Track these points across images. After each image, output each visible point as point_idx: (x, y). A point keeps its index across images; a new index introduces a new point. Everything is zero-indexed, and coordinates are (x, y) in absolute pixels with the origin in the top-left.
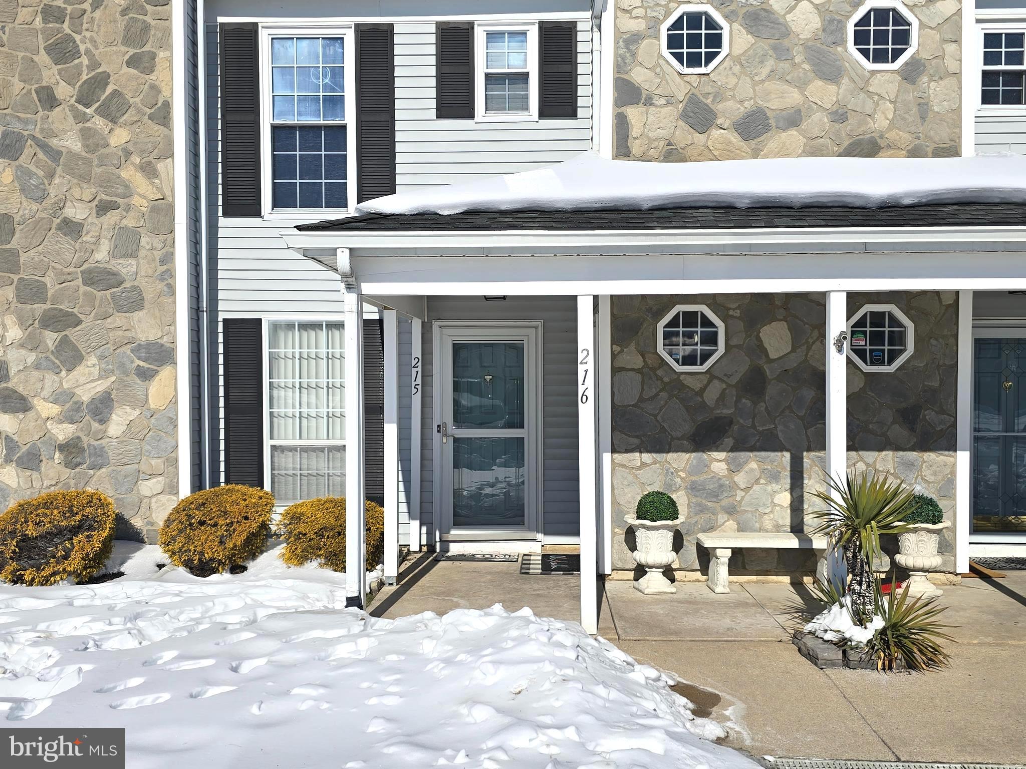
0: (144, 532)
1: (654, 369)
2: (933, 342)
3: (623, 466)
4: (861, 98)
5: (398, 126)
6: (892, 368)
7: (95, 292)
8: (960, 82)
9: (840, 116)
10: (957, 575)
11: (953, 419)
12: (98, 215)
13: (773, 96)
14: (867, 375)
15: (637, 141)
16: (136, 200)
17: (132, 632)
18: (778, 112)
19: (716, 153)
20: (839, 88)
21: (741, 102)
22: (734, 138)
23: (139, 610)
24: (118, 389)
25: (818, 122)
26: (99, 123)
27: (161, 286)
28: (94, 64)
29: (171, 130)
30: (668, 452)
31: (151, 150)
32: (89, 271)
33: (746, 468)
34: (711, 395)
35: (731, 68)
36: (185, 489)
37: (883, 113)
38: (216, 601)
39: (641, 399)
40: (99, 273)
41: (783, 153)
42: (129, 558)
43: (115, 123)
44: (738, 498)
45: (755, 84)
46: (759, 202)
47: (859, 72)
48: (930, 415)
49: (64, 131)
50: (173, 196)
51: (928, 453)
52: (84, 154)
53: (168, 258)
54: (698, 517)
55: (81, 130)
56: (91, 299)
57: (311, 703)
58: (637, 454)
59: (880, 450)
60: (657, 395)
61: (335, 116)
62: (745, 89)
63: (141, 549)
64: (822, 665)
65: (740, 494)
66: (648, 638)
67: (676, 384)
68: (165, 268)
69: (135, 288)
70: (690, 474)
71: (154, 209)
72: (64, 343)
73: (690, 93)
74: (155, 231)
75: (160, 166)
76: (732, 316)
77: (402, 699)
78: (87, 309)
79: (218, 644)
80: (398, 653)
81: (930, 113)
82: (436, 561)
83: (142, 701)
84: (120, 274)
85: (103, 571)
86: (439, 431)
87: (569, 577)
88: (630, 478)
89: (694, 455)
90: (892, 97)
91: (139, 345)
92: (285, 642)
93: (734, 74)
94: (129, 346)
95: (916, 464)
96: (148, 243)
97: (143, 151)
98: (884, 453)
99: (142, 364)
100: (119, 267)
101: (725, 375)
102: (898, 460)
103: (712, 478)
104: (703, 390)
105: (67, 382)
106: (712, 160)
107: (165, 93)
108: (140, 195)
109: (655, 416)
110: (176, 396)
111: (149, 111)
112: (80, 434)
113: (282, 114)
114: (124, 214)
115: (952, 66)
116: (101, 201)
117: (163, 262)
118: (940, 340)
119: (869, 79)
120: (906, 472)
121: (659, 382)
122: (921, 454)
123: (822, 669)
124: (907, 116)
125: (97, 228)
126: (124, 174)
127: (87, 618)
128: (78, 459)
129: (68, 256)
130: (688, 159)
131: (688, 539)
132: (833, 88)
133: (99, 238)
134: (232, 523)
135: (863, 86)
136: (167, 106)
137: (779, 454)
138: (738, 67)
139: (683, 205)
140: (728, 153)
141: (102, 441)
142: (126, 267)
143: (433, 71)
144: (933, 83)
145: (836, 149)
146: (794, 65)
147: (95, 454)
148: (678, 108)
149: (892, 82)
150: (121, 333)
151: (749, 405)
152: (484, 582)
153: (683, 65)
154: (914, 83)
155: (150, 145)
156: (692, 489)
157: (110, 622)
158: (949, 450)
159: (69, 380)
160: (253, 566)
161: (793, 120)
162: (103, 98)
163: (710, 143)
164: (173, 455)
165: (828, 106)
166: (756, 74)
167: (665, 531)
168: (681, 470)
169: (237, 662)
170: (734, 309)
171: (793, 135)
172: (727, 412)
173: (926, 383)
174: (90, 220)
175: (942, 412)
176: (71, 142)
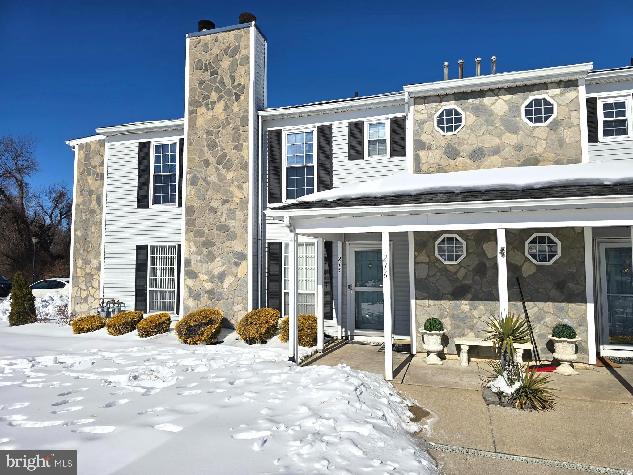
0: (235, 326)
1: (434, 263)
2: (571, 250)
3: (421, 306)
4: (529, 139)
5: (334, 164)
6: (550, 263)
7: (220, 233)
8: (580, 129)
9: (519, 148)
10: (590, 365)
11: (584, 288)
12: (222, 205)
13: (486, 142)
14: (537, 266)
15: (424, 165)
16: (235, 199)
17: (207, 365)
18: (489, 148)
19: (460, 168)
20: (518, 136)
21: (471, 145)
22: (468, 161)
23: (214, 357)
24: (227, 270)
25: (508, 151)
26: (223, 171)
27: (243, 230)
28: (222, 150)
29: (247, 171)
30: (441, 300)
31: (241, 180)
32: (219, 225)
33: (478, 308)
34: (461, 274)
35: (466, 131)
36: (250, 309)
37: (540, 145)
38: (243, 355)
39: (428, 276)
40: (222, 226)
41: (492, 166)
42: (227, 336)
43: (229, 170)
44: (475, 322)
45: (477, 137)
46: (465, 190)
47: (528, 128)
48: (571, 285)
49: (212, 175)
50: (248, 197)
51: (571, 304)
52: (218, 182)
53: (246, 220)
54: (456, 330)
55: (217, 174)
56: (219, 236)
57: (247, 399)
58: (427, 301)
59: (546, 302)
60: (435, 274)
61: (310, 162)
62: (473, 139)
63: (233, 332)
64: (488, 403)
65: (475, 321)
66: (415, 384)
67: (444, 270)
68: (244, 223)
69: (234, 231)
70: (452, 310)
71: (241, 202)
72: (210, 252)
73: (447, 144)
74: (241, 210)
75: (244, 186)
76: (469, 239)
77: (281, 401)
78: (218, 240)
79: (232, 372)
80: (292, 382)
81: (565, 144)
82: (346, 343)
83: (191, 393)
84: (229, 227)
85: (216, 340)
86: (349, 288)
87: (399, 354)
88: (424, 311)
89: (453, 301)
90: (544, 138)
91: (235, 253)
92: (256, 374)
93: (467, 134)
94: (231, 253)
95: (565, 309)
96: (239, 214)
97: (238, 180)
98: (548, 303)
99: (236, 260)
100: (229, 224)
101: (467, 266)
102: (555, 307)
103: (462, 312)
104: (457, 272)
105: (210, 267)
106: (458, 171)
107: (246, 158)
108: (236, 197)
109: (435, 284)
110: (247, 273)
111: (240, 165)
112: (214, 287)
113: (290, 163)
114: (231, 204)
115: (575, 121)
116: (223, 199)
117: (244, 221)
118: (575, 249)
119: (533, 130)
120: (560, 313)
121: (436, 269)
122: (567, 304)
123: (488, 405)
124: (552, 146)
125: (222, 210)
126: (231, 189)
127: (195, 359)
128: (213, 297)
129: (212, 220)
130: (447, 171)
131: (451, 340)
132: (515, 136)
133: (222, 213)
134: (262, 323)
135: (530, 133)
136: (247, 163)
137: (494, 302)
138: (469, 130)
139: (431, 192)
140: (466, 167)
141: (221, 290)
142: (231, 224)
143: (347, 142)
144: (565, 130)
145: (517, 163)
146: (496, 127)
147: (219, 295)
148: (442, 150)
149: (544, 131)
150: (229, 249)
151: (479, 279)
152: (360, 354)
153: (444, 132)
154: (556, 131)
155: (240, 178)
156: (452, 317)
157: (202, 361)
158: (582, 303)
159: (211, 266)
160: (269, 341)
161: (496, 151)
162: (225, 161)
163: (457, 164)
164: (246, 295)
165: (512, 144)
166: (478, 133)
167: (436, 336)
168: (447, 309)
169: (233, 380)
170: (470, 236)
171: (496, 158)
172: (468, 282)
173: (568, 270)
174: (219, 207)
175: (578, 284)
176: (214, 179)
